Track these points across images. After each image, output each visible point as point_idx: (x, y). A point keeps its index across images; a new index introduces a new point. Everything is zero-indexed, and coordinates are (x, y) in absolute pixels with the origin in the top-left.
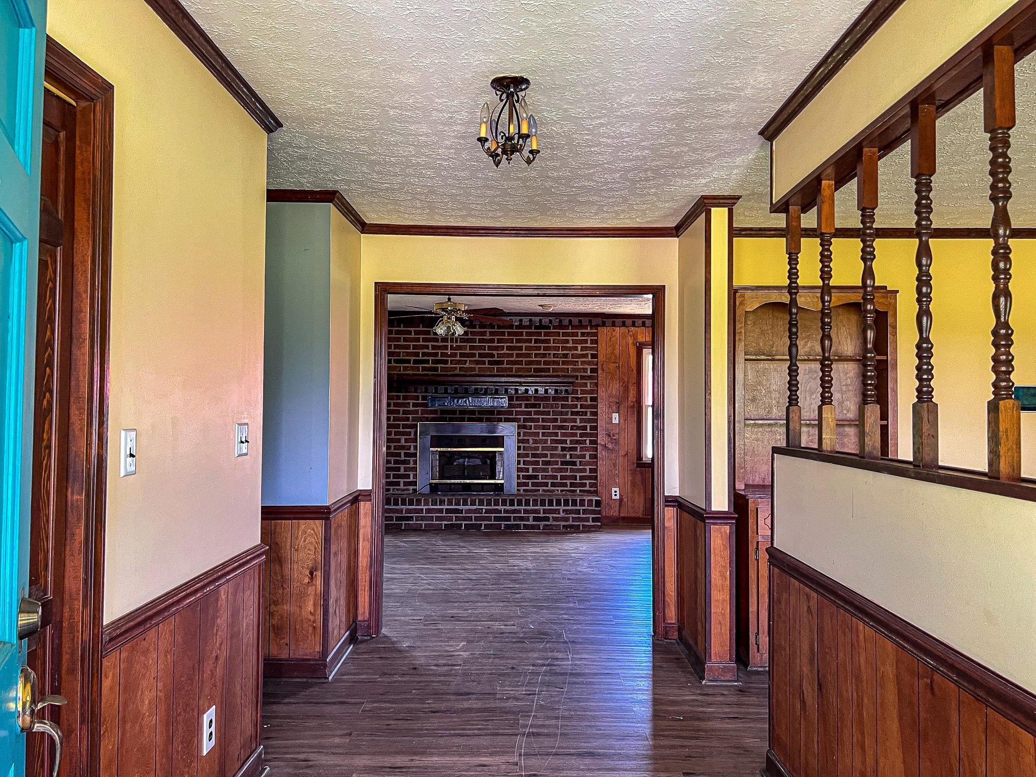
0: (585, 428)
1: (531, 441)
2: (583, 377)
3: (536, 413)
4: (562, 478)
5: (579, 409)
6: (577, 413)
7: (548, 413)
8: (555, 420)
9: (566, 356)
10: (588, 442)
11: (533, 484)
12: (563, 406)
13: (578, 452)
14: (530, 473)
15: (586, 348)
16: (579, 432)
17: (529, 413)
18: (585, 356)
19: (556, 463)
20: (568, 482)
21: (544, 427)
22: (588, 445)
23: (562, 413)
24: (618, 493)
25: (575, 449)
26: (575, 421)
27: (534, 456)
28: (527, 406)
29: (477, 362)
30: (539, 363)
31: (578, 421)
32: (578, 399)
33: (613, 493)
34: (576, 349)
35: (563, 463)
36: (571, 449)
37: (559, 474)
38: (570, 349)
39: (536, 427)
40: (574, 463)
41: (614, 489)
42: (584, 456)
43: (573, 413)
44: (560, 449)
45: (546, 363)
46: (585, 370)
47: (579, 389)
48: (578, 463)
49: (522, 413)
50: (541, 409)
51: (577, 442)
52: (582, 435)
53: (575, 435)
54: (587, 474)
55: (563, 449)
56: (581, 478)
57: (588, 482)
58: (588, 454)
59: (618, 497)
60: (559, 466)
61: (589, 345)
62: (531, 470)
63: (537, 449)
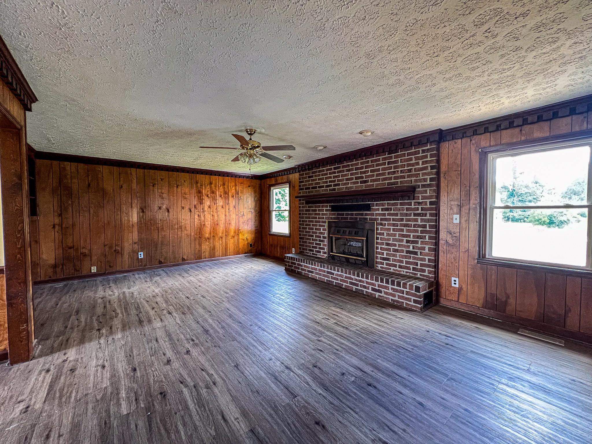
0: (425, 226)
1: (385, 234)
2: (424, 186)
3: (389, 214)
4: (407, 263)
5: (420, 211)
6: (419, 215)
7: (397, 215)
8: (402, 220)
9: (410, 170)
10: (427, 237)
11: (387, 264)
12: (407, 209)
13: (419, 245)
14: (385, 256)
15: (426, 162)
16: (420, 229)
17: (384, 215)
18: (425, 169)
19: (402, 251)
20: (411, 267)
21: (394, 225)
22: (427, 240)
23: (406, 215)
24: (457, 282)
25: (417, 242)
26: (416, 220)
27: (388, 244)
28: (382, 210)
29: (354, 183)
30: (390, 179)
31: (419, 221)
32: (419, 203)
33: (453, 282)
34: (418, 164)
35: (407, 252)
36: (413, 242)
37: (404, 260)
38: (413, 165)
39: (389, 225)
40: (416, 253)
41: (453, 279)
42: (424, 249)
43: (415, 215)
44: (405, 241)
45: (395, 178)
46: (425, 180)
47: (420, 195)
48: (419, 253)
49: (379, 215)
50: (392, 212)
51: (418, 237)
52: (422, 232)
53: (417, 231)
54: (427, 262)
55: (408, 242)
56: (422, 265)
57: (427, 269)
58: (427, 247)
59: (457, 286)
60: (405, 254)
61: (429, 159)
62: (385, 254)
63: (389, 240)
